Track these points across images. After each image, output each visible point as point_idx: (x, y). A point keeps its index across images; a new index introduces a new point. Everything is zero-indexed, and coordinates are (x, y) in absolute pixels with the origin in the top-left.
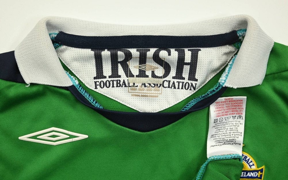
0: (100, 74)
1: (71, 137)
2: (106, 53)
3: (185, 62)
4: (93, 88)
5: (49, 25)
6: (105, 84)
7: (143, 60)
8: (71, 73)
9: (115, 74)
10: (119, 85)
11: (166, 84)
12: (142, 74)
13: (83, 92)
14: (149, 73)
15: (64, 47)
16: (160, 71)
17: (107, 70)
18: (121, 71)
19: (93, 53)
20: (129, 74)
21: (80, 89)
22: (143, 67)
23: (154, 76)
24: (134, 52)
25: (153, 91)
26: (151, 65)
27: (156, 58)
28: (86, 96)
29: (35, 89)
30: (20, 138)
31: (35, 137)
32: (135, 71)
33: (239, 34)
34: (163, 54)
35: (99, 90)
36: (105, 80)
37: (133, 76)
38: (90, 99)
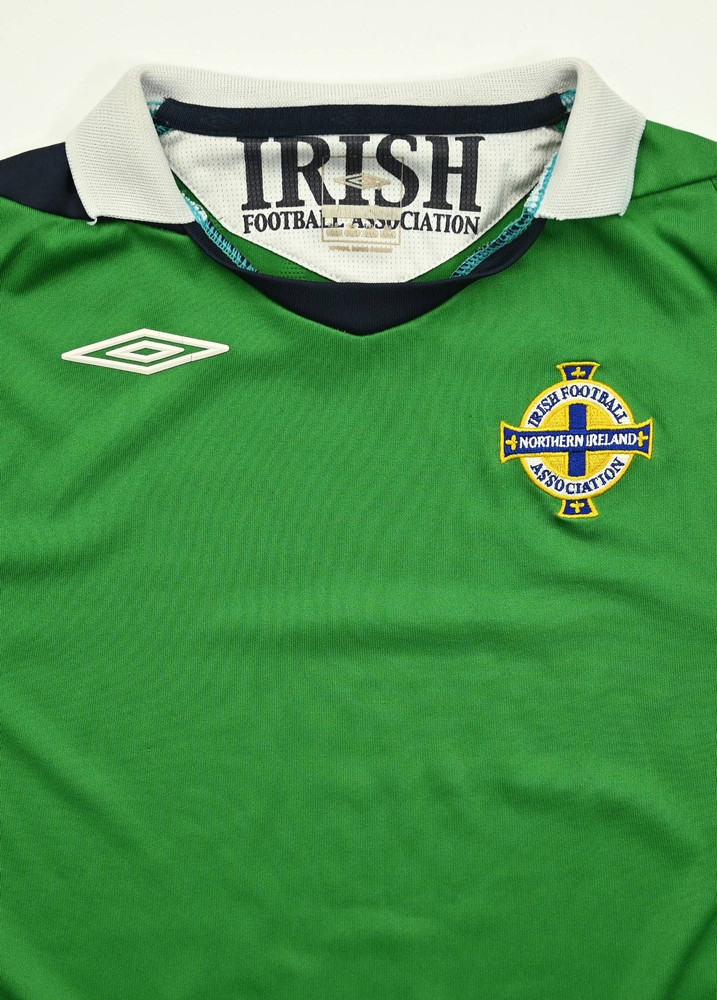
0: (255, 199)
1: (190, 349)
2: (271, 147)
3: (450, 165)
4: (239, 231)
5: (148, 84)
6: (268, 222)
7: (354, 163)
8: (190, 195)
9: (290, 197)
10: (300, 225)
11: (409, 221)
12: (353, 197)
13: (217, 239)
14: (368, 194)
15: (176, 133)
16: (394, 190)
17: (273, 189)
18: (304, 190)
19: (241, 146)
20: (322, 197)
21: (210, 232)
22: (355, 181)
23: (380, 201)
24: (335, 143)
25: (379, 237)
26: (374, 175)
27: (385, 158)
28: (226, 248)
29: (108, 231)
30: (66, 356)
31: (100, 354)
32: (338, 192)
33: (565, 101)
34: (399, 147)
35: (254, 236)
36: (266, 212)
37: (332, 202)
38: (234, 256)
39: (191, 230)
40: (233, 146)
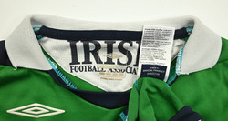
39: (51, 72)
40: (66, 43)
